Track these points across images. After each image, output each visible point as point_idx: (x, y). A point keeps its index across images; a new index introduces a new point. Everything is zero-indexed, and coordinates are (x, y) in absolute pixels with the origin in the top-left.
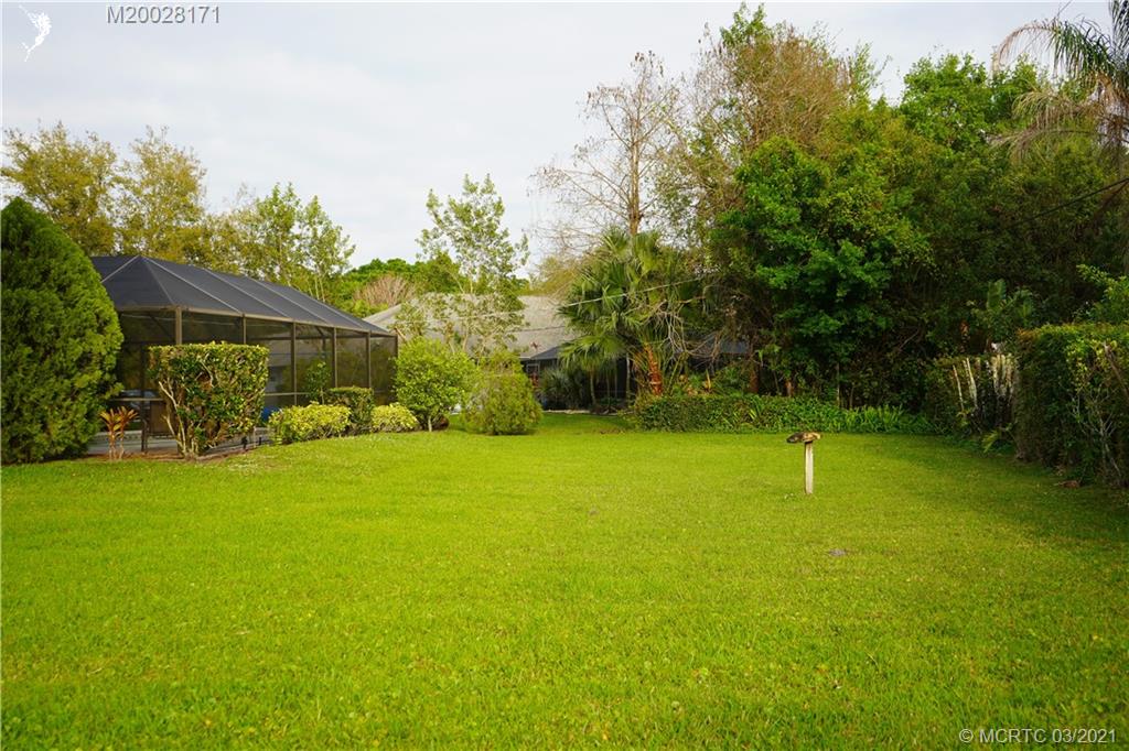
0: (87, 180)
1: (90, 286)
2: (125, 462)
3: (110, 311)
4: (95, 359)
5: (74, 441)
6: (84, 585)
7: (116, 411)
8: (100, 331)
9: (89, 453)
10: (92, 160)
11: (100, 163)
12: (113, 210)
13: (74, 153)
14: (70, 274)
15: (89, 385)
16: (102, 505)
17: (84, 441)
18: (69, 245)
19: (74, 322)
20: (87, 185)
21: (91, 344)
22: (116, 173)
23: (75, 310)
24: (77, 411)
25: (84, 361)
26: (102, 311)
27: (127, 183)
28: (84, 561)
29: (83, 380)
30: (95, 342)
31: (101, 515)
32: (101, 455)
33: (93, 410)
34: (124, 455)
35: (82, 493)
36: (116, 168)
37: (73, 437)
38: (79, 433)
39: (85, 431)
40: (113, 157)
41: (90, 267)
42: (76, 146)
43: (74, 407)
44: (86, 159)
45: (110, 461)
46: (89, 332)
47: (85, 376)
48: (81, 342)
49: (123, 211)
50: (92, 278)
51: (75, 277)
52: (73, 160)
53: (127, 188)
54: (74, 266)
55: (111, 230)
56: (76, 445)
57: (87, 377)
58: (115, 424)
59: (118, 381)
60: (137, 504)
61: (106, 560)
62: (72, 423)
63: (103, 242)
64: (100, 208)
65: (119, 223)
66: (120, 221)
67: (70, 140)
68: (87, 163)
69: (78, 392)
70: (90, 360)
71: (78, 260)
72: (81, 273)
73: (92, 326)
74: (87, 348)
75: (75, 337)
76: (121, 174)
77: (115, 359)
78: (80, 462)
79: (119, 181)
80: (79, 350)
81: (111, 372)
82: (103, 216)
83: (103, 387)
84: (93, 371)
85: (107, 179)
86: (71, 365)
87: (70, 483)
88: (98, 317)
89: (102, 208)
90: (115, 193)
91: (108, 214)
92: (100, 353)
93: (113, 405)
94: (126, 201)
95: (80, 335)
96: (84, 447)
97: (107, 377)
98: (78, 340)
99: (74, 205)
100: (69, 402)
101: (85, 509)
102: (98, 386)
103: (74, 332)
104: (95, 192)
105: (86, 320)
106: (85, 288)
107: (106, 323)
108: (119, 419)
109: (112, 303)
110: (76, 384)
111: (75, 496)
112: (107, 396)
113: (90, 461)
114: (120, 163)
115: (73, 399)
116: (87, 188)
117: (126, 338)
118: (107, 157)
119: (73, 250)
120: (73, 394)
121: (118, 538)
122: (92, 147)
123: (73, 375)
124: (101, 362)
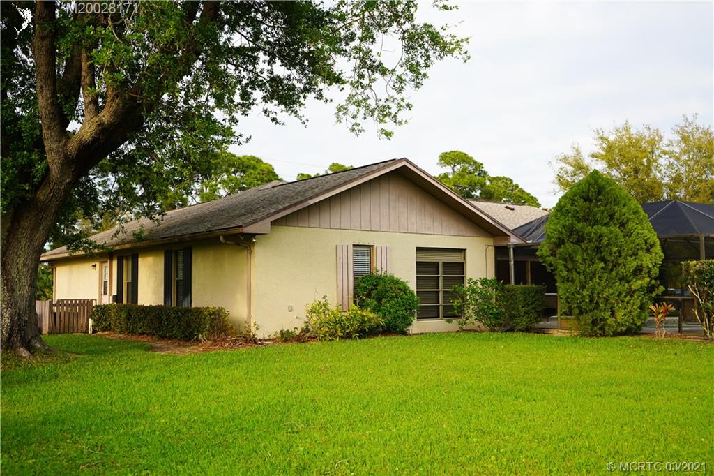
0: (644, 154)
1: (641, 222)
2: (666, 339)
3: (654, 237)
4: (645, 270)
5: (632, 324)
6: (625, 428)
7: (659, 305)
8: (648, 251)
9: (642, 331)
10: (647, 141)
11: (653, 143)
12: (662, 172)
13: (636, 139)
14: (627, 215)
15: (641, 288)
16: (646, 370)
17: (639, 324)
18: (626, 196)
19: (630, 246)
20: (644, 158)
21: (642, 260)
22: (663, 148)
23: (631, 239)
24: (633, 304)
25: (637, 271)
26: (649, 238)
27: (671, 154)
28: (628, 410)
29: (637, 284)
30: (644, 259)
31: (645, 377)
32: (651, 334)
33: (644, 304)
34: (666, 335)
35: (635, 359)
36: (663, 145)
37: (631, 321)
38: (635, 319)
39: (639, 317)
40: (661, 138)
41: (641, 210)
42: (637, 135)
43: (632, 301)
44: (644, 142)
45: (656, 339)
46: (640, 252)
47: (638, 281)
48: (635, 259)
49: (668, 172)
50: (642, 217)
51: (631, 217)
52: (635, 143)
53: (670, 157)
54: (629, 209)
55: (660, 185)
56: (633, 326)
57: (639, 282)
58: (659, 314)
59: (661, 285)
60: (671, 371)
61: (643, 411)
62: (631, 312)
63: (655, 194)
64: (654, 171)
65: (666, 180)
66: (667, 179)
67: (633, 131)
68: (644, 144)
69: (634, 292)
70: (641, 271)
71: (632, 206)
72: (634, 214)
73: (642, 249)
74: (639, 263)
75: (631, 256)
76: (666, 149)
77: (658, 270)
78: (637, 338)
79: (665, 153)
80: (634, 264)
81: (656, 279)
82: (655, 177)
83: (651, 288)
84: (643, 278)
85: (657, 152)
86: (629, 274)
87: (628, 352)
88: (646, 243)
89: (655, 172)
90: (663, 161)
91: (658, 175)
92: (648, 266)
93: (657, 301)
94: (671, 166)
95: (635, 254)
96: (639, 327)
97: (653, 282)
98: (633, 257)
99: (637, 171)
100: (628, 298)
101: (635, 371)
102: (648, 288)
103: (630, 252)
104: (649, 162)
105: (638, 245)
106: (637, 224)
107: (651, 246)
108: (662, 311)
109: (655, 233)
110: (633, 287)
111: (630, 361)
112: (654, 295)
113: (643, 337)
114: (665, 141)
115: (631, 296)
116: (645, 160)
117: (665, 256)
118: (657, 138)
119: (629, 200)
120: (631, 293)
121: (654, 395)
122: (647, 133)
123: (630, 281)
124: (649, 272)
